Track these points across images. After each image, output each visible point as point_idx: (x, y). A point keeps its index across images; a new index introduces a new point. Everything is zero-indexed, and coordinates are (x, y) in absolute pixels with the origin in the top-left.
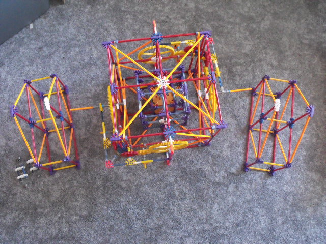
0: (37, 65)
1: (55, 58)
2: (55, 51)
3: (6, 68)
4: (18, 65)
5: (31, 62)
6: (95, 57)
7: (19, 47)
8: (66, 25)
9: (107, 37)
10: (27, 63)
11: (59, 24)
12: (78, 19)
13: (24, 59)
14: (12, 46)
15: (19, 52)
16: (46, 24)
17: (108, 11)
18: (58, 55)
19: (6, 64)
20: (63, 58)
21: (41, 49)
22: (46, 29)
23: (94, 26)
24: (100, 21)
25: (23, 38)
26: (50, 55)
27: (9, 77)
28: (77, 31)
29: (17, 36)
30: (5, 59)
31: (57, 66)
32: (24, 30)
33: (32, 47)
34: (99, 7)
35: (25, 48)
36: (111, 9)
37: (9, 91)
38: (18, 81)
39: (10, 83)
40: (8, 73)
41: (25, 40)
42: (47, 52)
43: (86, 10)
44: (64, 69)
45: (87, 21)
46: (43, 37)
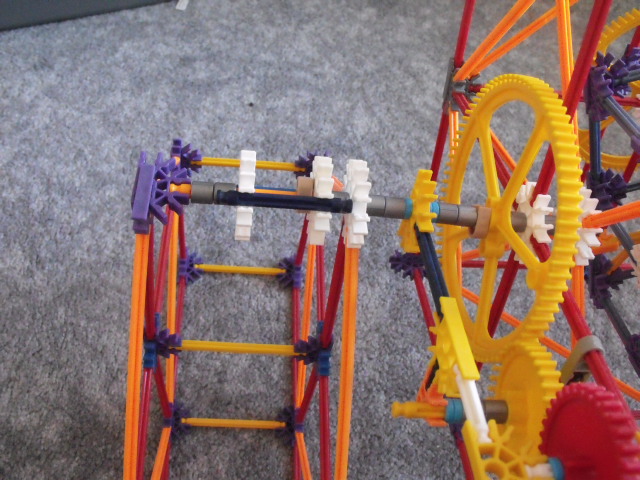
0: (154, 99)
1: (223, 95)
2: (229, 79)
3: (52, 78)
4: (92, 82)
5: (140, 84)
6: (360, 132)
7: (121, 40)
8: (290, 29)
9: (412, 93)
10: (125, 84)
11: (271, 22)
12: (333, 28)
13: (119, 72)
14: (100, 33)
15: (115, 50)
16: (231, 12)
17: (427, 38)
18: (237, 93)
19: (57, 67)
20: (251, 105)
21: (186, 61)
22: (225, 22)
23: (375, 57)
24: (399, 52)
25: (146, 24)
26: (209, 87)
27: (45, 105)
28: (319, 52)
29: (129, 14)
30: (62, 54)
31: (222, 120)
32: (157, 9)
33: (162, 49)
34: (401, 20)
35: (139, 48)
36: (436, 33)
37: (24, 140)
38: (69, 122)
39: (40, 120)
40: (51, 93)
41: (150, 30)
42: (202, 75)
43: (364, 16)
44: (241, 134)
45: (359, 38)
46: (209, 36)
